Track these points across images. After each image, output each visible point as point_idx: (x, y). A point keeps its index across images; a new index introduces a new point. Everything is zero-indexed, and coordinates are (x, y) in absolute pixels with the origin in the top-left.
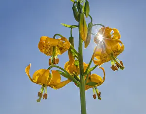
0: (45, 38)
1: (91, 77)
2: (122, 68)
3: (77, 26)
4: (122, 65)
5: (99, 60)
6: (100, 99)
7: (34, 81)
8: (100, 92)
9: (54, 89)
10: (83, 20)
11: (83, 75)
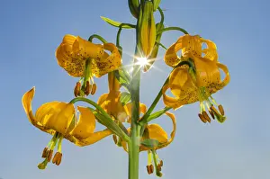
0: (72, 39)
1: (150, 130)
2: (221, 119)
3: (133, 26)
4: (223, 113)
5: (177, 98)
6: (159, 174)
7: (39, 123)
8: (162, 162)
9: (76, 144)
10: (150, 15)
11: (137, 124)
